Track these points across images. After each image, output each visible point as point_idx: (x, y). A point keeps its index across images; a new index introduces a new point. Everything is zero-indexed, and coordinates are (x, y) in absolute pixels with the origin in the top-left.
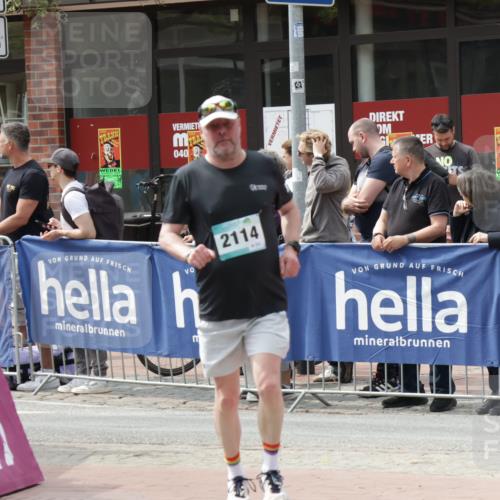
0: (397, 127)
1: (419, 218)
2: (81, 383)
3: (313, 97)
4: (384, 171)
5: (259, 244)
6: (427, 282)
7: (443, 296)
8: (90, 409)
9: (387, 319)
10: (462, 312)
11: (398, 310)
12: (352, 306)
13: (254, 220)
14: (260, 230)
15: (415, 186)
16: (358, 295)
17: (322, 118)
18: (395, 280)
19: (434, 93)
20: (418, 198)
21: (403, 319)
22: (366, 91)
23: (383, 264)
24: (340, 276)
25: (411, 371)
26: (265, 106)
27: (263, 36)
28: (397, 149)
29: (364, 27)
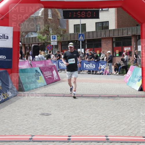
0: (89, 51)
1: (91, 58)
2: (63, 72)
3: (82, 48)
4: (88, 54)
5: (74, 62)
6: (92, 64)
7: (93, 65)
8: (64, 74)
9: (88, 67)
10: (94, 66)
11: (89, 66)
12: (85, 66)
13: (74, 59)
14: (74, 60)
15: (91, 56)
16: (86, 65)
17: (83, 50)
18: (89, 63)
19: (92, 48)
20: (91, 57)
22: (86, 48)
24: (84, 63)
25: (90, 71)
26: (78, 49)
27: (78, 43)
28: (89, 53)
29: (86, 42)
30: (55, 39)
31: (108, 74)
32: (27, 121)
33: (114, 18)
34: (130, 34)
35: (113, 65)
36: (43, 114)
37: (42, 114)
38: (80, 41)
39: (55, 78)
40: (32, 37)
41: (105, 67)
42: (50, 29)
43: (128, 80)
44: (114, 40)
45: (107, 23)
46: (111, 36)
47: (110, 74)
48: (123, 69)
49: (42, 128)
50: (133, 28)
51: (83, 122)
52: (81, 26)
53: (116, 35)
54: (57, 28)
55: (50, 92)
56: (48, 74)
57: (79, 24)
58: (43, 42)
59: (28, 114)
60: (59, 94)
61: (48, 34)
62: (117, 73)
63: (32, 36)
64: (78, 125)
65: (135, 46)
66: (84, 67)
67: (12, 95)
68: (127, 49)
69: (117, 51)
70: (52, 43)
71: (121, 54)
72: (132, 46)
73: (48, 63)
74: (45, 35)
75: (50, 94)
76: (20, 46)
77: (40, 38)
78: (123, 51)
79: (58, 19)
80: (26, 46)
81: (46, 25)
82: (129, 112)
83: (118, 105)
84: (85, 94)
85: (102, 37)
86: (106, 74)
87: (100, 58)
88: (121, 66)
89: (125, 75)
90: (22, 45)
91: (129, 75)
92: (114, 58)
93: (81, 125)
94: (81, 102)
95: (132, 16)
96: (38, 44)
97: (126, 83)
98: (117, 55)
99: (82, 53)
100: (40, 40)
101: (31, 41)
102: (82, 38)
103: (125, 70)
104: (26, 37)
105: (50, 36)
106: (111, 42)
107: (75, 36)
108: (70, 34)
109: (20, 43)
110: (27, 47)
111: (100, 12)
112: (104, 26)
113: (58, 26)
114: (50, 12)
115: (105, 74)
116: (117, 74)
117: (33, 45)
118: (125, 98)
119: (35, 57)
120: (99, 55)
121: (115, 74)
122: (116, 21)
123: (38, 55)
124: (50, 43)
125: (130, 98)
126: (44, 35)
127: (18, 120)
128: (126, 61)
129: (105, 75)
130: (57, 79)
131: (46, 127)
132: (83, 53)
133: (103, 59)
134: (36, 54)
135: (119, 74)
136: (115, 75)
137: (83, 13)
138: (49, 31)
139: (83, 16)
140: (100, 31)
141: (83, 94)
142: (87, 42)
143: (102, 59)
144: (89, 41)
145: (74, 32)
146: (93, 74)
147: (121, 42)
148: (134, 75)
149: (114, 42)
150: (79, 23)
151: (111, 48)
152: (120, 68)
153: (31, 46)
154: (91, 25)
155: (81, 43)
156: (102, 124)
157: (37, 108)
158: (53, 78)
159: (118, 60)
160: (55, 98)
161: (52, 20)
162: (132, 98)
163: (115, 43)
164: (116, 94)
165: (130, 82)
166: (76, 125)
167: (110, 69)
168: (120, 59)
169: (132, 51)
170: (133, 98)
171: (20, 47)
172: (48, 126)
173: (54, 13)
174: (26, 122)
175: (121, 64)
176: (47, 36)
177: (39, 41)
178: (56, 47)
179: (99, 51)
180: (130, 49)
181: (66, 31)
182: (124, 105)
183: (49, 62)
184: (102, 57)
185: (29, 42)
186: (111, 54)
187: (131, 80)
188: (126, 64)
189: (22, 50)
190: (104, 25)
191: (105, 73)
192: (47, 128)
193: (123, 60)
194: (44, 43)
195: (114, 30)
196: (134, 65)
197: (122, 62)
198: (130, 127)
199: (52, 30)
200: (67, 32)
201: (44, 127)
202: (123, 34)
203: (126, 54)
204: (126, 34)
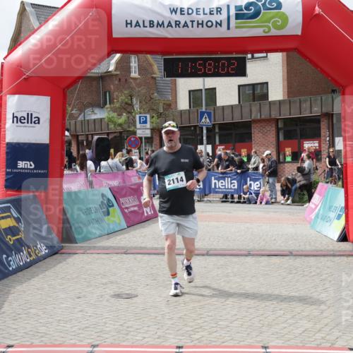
0: (223, 149)
3: (208, 144)
6: (229, 179)
7: (233, 182)
9: (222, 186)
10: (236, 184)
11: (224, 184)
12: (215, 183)
15: (226, 161)
16: (217, 181)
17: (209, 148)
18: (223, 178)
19: (229, 142)
20: (227, 163)
21: (225, 186)
22: (217, 142)
23: (221, 176)
24: (213, 178)
26: (198, 145)
27: (198, 132)
28: (223, 154)
29: (217, 130)
30: (145, 122)
31: (267, 203)
32: (81, 311)
33: (281, 74)
34: (316, 111)
35: (278, 182)
36: (118, 296)
37: (115, 295)
38: (202, 128)
39: (147, 213)
40: (95, 120)
41: (260, 187)
42: (134, 100)
43: (313, 216)
44: (281, 125)
45: (265, 85)
46: (273, 116)
47: (272, 203)
48: (302, 191)
49: (116, 327)
50: (323, 98)
51: (210, 314)
52: (206, 94)
53: (285, 114)
54: (152, 98)
55: (135, 245)
56: (130, 203)
57: (201, 90)
58: (119, 129)
59: (84, 296)
60: (156, 249)
61: (130, 113)
62: (288, 199)
63: (94, 117)
64: (199, 321)
65: (328, 139)
66: (213, 187)
67: (47, 251)
68: (310, 145)
69: (288, 151)
70: (140, 133)
71: (296, 156)
72: (322, 138)
73: (130, 177)
74: (124, 114)
75: (135, 248)
76: (66, 139)
77: (113, 122)
78: (301, 150)
79: (153, 77)
80: (80, 138)
81: (126, 92)
82: (316, 291)
83: (291, 274)
84: (215, 250)
85: (253, 118)
86: (263, 203)
87: (250, 166)
88: (298, 185)
89: (308, 204)
90: (70, 138)
91: (315, 205)
92: (281, 166)
93: (205, 322)
94: (205, 267)
95: (323, 71)
96: (108, 134)
97: (310, 223)
98: (289, 159)
99: (208, 154)
100: (113, 126)
101: (92, 127)
102: (208, 120)
103: (305, 192)
104: (81, 118)
105: (134, 117)
106: (274, 128)
107: (191, 116)
108: (181, 111)
109: (67, 133)
110: (83, 141)
111: (247, 61)
112: (257, 93)
113: (153, 94)
114: (134, 62)
115: (261, 203)
116: (289, 202)
117: (96, 137)
118: (307, 258)
119: (99, 165)
120: (245, 159)
121: (283, 202)
122: (286, 83)
123: (106, 159)
124: (134, 133)
125: (318, 258)
126: (120, 115)
127: (60, 308)
128: (309, 173)
129: (261, 206)
130: (150, 213)
131: (126, 325)
132: (211, 154)
133: (256, 169)
134: (103, 158)
135: (293, 202)
136: (282, 204)
137: (210, 65)
138: (131, 105)
139: (210, 70)
140: (248, 104)
141: (211, 250)
142: (220, 129)
143: (253, 168)
144: (223, 127)
145: (190, 107)
146: (232, 202)
147: (296, 130)
148: (327, 206)
149: (281, 129)
150: (201, 87)
151: (274, 143)
152: (295, 190)
153: (92, 138)
154: (227, 90)
155: (205, 131)
156: (254, 318)
157: (104, 281)
158: (141, 212)
159: (290, 170)
160: (146, 257)
161: (138, 81)
162: (322, 258)
163: (282, 131)
164: (286, 248)
165: (319, 220)
166: (195, 320)
167: (272, 189)
168: (296, 168)
169: (322, 149)
170: (326, 258)
171: (66, 141)
172: (129, 324)
173: (145, 64)
174: (79, 315)
175: (298, 179)
176: (128, 117)
177: (110, 127)
178: (149, 140)
179: (245, 150)
180: (317, 145)
181: (170, 105)
182: (306, 273)
183: (133, 176)
184: (254, 163)
185: (87, 130)
186: (274, 158)
187: (320, 217)
188: (309, 179)
189: (70, 149)
190: (258, 91)
191: (262, 199)
192: (128, 327)
193: (300, 170)
194: (121, 133)
195: (280, 101)
196: (327, 183)
197: (299, 174)
198: (318, 326)
199: (140, 102)
200: (173, 106)
201: (121, 325)
202: (302, 110)
203: (309, 157)
204: (308, 111)
